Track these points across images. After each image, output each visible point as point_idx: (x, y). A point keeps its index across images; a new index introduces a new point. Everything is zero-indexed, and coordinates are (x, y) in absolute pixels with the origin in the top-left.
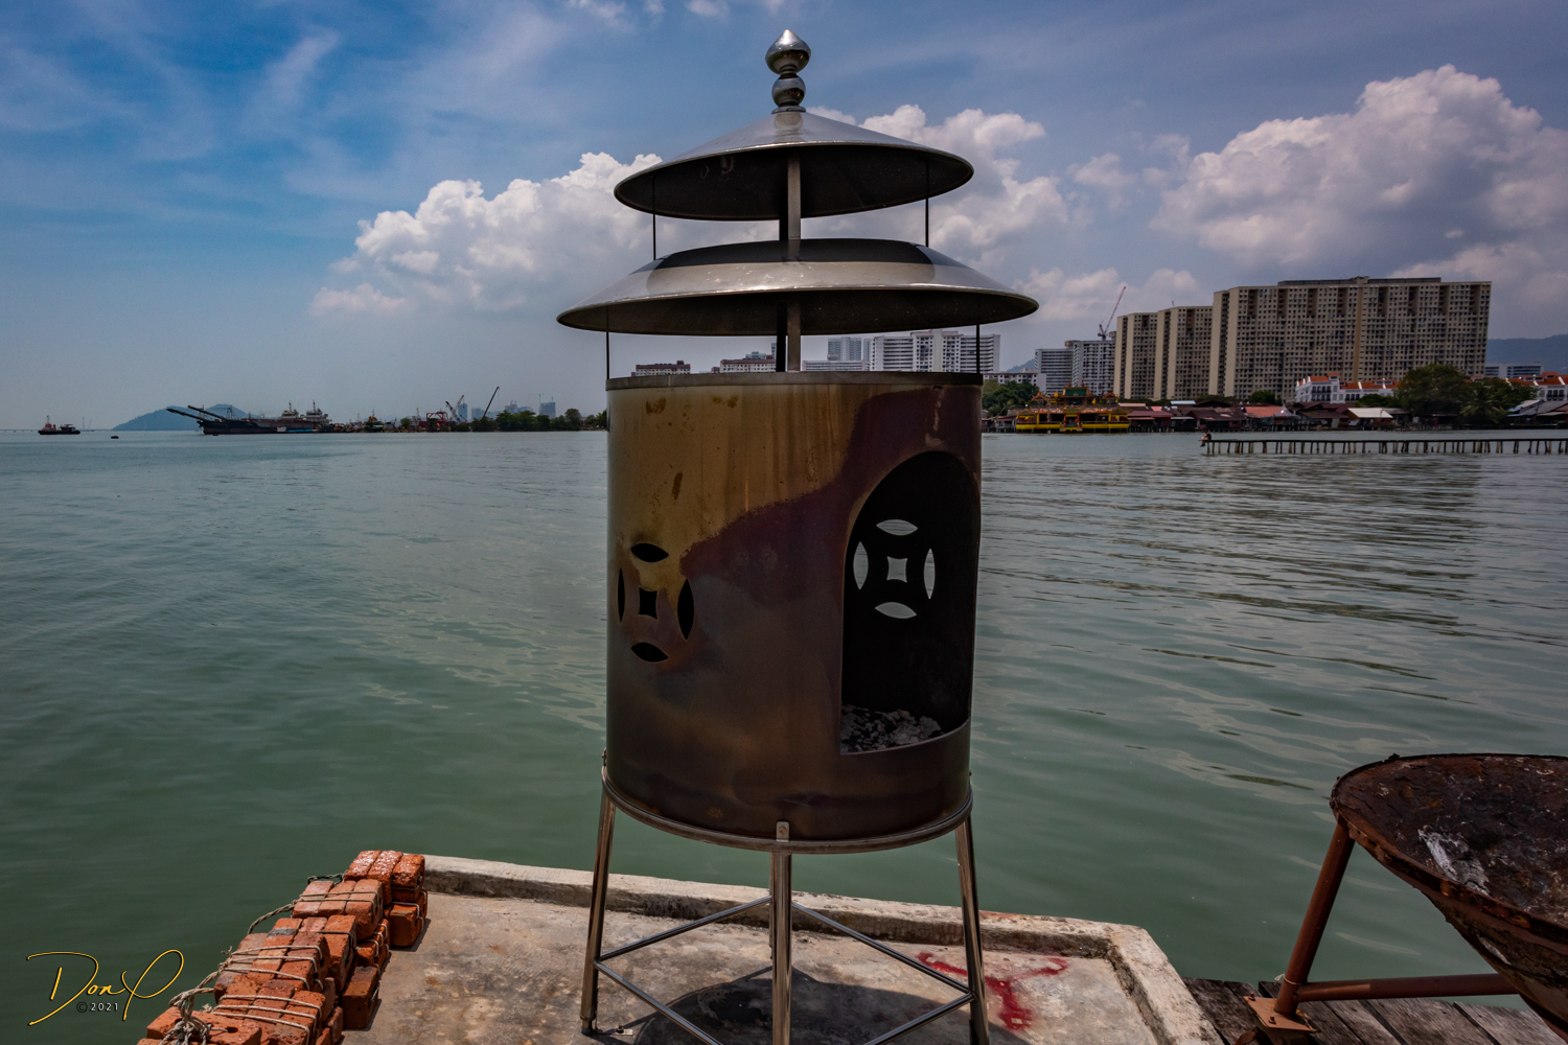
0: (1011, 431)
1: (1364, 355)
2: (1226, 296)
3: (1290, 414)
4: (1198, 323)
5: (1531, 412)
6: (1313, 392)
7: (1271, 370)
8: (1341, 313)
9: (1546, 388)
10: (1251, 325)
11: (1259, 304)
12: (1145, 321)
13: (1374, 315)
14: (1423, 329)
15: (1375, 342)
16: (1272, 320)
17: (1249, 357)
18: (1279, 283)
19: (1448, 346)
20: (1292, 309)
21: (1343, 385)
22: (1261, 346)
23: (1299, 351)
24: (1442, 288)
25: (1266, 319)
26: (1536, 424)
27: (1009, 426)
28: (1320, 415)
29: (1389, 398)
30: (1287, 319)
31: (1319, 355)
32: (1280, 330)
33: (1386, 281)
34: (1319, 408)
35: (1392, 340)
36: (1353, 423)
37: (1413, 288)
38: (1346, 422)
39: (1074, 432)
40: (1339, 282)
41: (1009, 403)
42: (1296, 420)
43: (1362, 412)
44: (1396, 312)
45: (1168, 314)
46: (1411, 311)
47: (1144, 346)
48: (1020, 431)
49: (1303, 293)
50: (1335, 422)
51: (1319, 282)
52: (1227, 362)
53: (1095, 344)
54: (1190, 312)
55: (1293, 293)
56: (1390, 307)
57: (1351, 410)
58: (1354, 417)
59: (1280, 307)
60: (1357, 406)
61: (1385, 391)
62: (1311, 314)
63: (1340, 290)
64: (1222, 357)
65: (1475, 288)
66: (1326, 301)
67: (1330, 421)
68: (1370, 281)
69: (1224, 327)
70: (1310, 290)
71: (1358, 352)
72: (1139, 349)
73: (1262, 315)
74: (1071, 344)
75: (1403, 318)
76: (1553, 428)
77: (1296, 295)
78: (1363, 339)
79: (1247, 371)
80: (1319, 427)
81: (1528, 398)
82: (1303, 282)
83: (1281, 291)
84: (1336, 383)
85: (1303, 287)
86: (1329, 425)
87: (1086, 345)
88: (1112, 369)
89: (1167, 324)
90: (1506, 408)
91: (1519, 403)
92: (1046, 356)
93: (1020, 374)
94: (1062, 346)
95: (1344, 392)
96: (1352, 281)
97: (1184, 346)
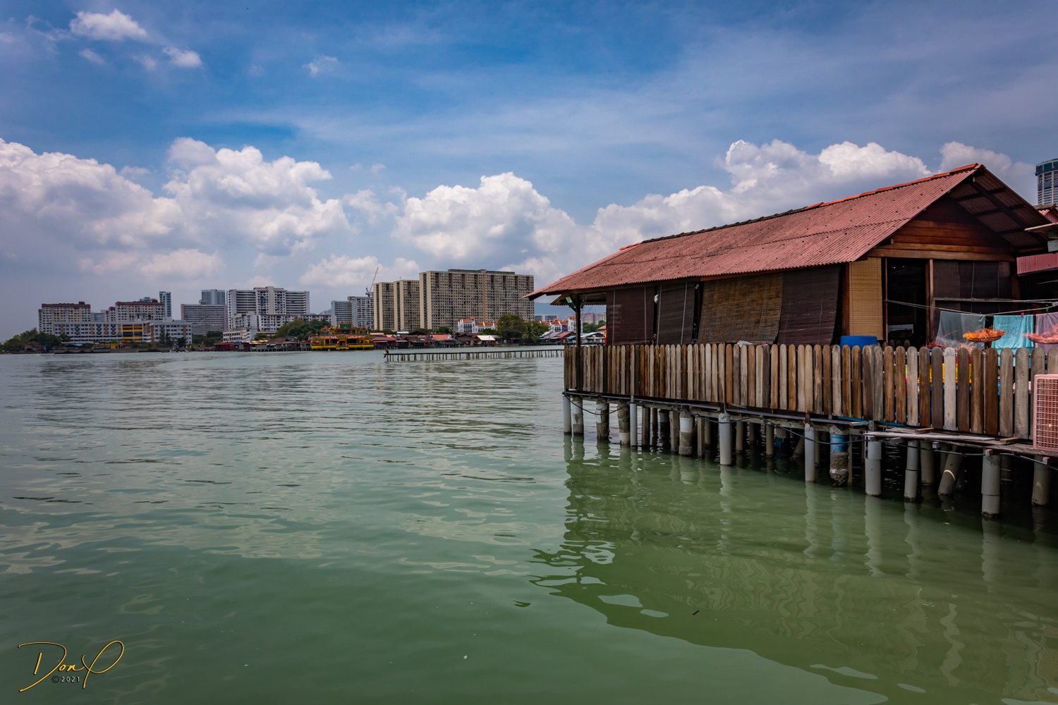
0: (310, 349)
1: (487, 309)
2: (425, 275)
3: (451, 339)
4: (413, 289)
5: (547, 337)
6: (464, 327)
7: (448, 315)
8: (476, 287)
9: (554, 326)
10: (437, 292)
11: (440, 280)
12: (387, 287)
13: (490, 289)
14: (509, 298)
15: (491, 303)
16: (447, 289)
17: (438, 308)
18: (449, 270)
19: (520, 305)
20: (455, 284)
21: (477, 324)
22: (442, 303)
23: (460, 306)
24: (515, 277)
25: (444, 289)
26: (550, 343)
27: (308, 347)
28: (467, 339)
29: (495, 330)
30: (453, 289)
31: (468, 308)
32: (451, 295)
33: (493, 272)
34: (465, 335)
35: (498, 302)
36: (479, 343)
37: (504, 276)
38: (477, 343)
39: (344, 350)
40: (474, 271)
41: (309, 332)
42: (455, 342)
43: (483, 338)
44: (498, 287)
45: (398, 283)
46: (504, 288)
47: (388, 301)
48: (314, 350)
49: (459, 276)
50: (472, 343)
51: (466, 271)
52: (428, 311)
53: (364, 299)
54: (409, 283)
55: (455, 276)
56: (496, 285)
57: (479, 336)
58: (479, 340)
59: (450, 282)
60: (481, 334)
61: (493, 327)
62: (463, 287)
63: (475, 275)
64: (425, 308)
65: (528, 278)
66: (469, 280)
67: (469, 342)
68: (487, 272)
69: (425, 291)
70: (462, 275)
71: (484, 307)
72: (385, 303)
73: (442, 286)
74: (351, 298)
75: (501, 291)
76: (555, 344)
77: (456, 276)
78: (486, 301)
79: (437, 316)
80: (465, 345)
81: (548, 330)
82: (459, 271)
83: (450, 274)
84: (474, 323)
85: (459, 273)
86: (469, 344)
87: (359, 299)
88: (373, 313)
89: (398, 289)
90: (539, 335)
91: (543, 333)
92: (337, 305)
93: (321, 316)
94: (346, 300)
95: (477, 327)
96: (479, 271)
97: (407, 302)
